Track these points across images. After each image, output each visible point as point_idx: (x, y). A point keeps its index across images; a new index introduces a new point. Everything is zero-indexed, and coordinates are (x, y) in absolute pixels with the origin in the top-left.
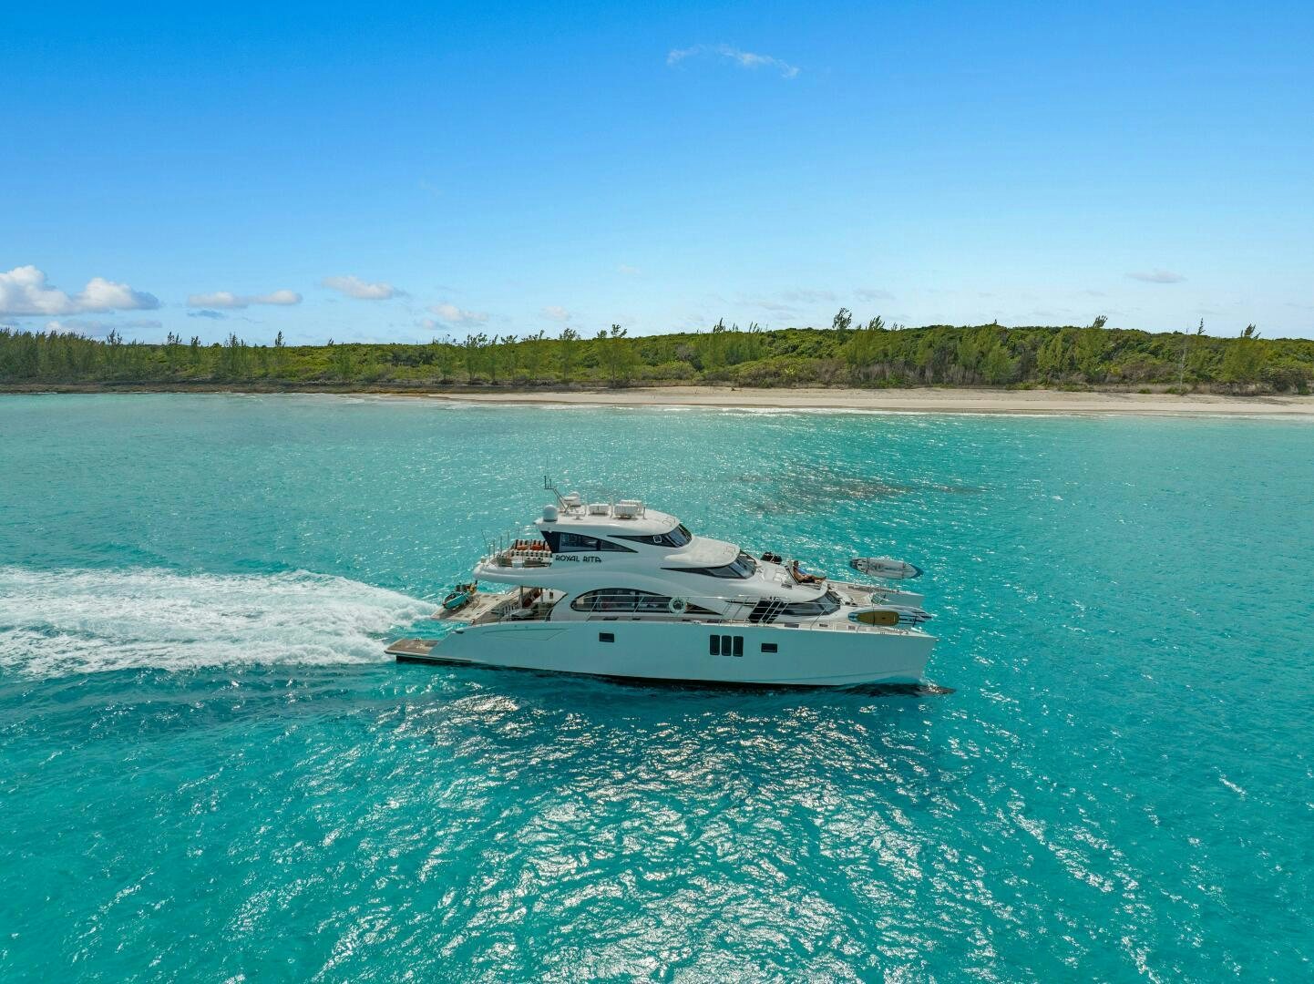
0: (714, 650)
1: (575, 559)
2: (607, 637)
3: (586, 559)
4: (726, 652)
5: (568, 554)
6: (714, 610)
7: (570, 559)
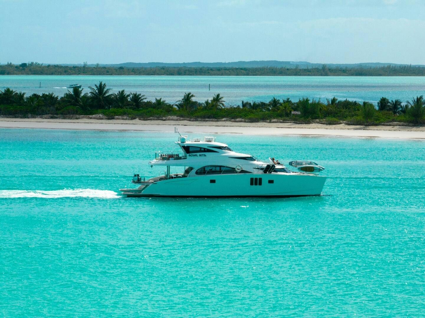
0: (252, 184)
1: (196, 155)
2: (213, 181)
3: (200, 155)
4: (256, 184)
5: (193, 154)
6: (250, 171)
7: (194, 155)
